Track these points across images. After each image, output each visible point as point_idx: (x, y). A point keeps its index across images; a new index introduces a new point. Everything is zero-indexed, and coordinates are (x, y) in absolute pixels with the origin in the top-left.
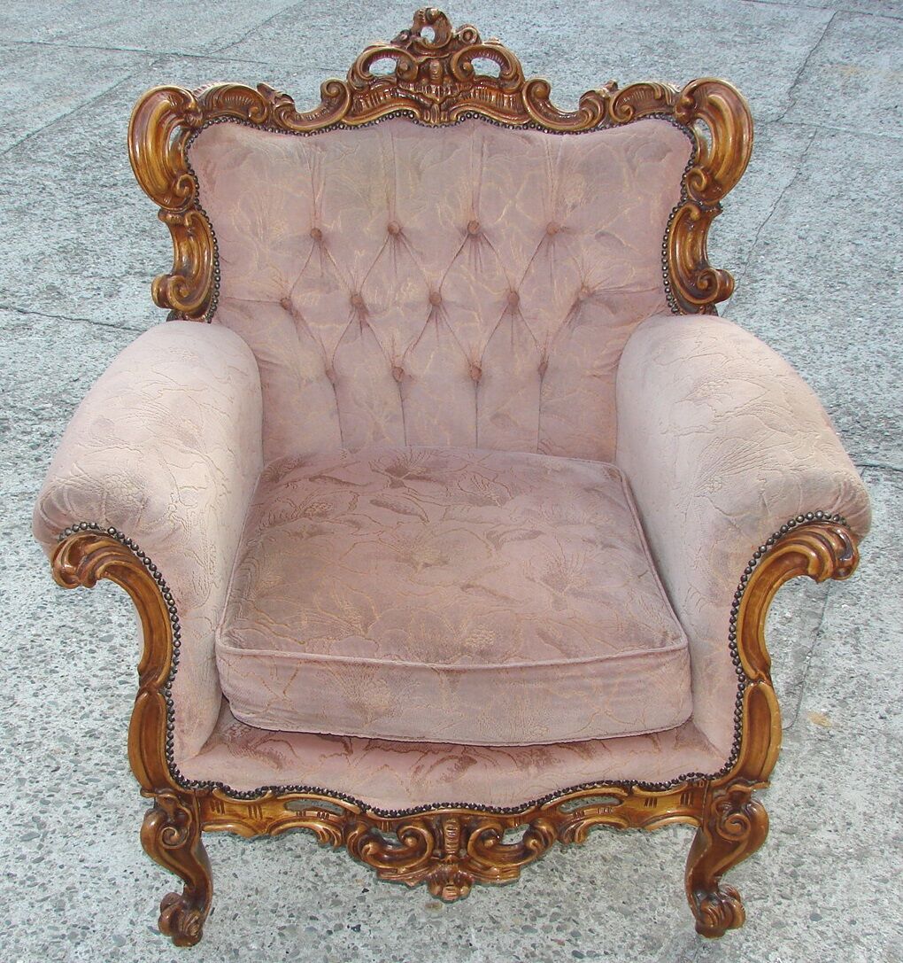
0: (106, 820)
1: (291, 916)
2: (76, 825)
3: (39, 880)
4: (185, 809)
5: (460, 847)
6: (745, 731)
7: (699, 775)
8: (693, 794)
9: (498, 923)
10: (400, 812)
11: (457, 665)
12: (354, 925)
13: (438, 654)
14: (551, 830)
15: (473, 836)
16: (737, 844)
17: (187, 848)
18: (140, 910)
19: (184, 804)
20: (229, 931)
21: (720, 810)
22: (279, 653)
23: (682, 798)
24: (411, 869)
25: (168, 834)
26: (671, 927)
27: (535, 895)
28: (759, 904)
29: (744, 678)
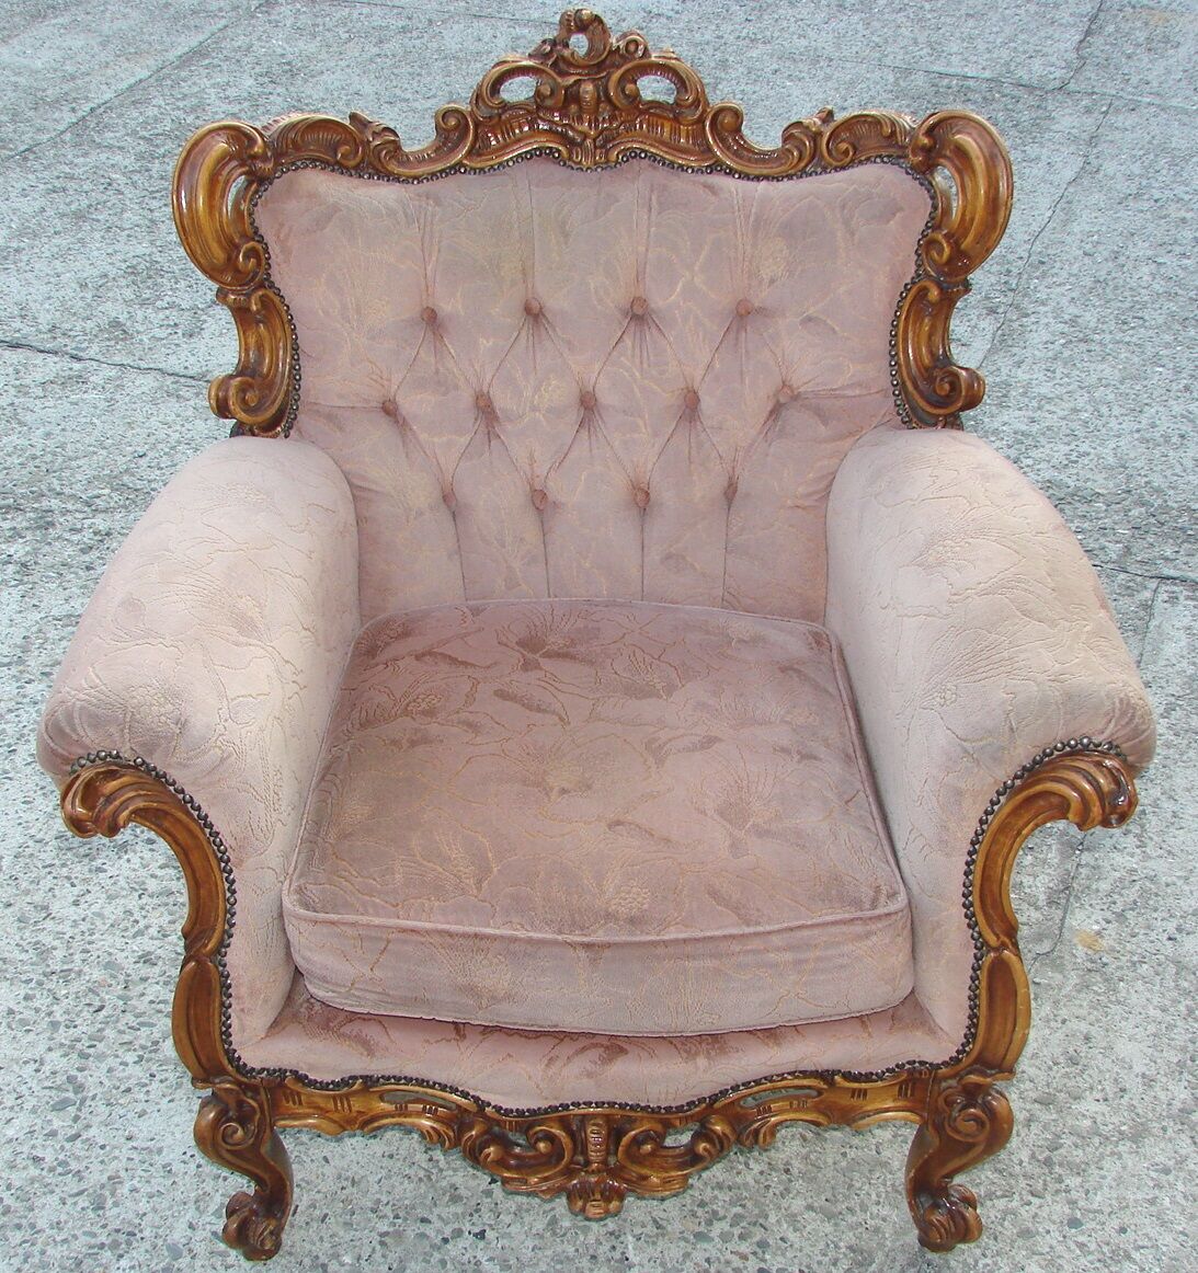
0: (161, 1081)
1: (397, 1217)
2: (123, 1088)
3: (74, 1166)
4: (251, 1101)
5: (608, 1153)
6: (983, 1012)
7: (921, 1063)
8: (914, 1084)
9: (664, 1228)
10: (528, 1110)
11: (599, 936)
12: (477, 1230)
13: (574, 923)
14: (728, 1131)
15: (625, 1140)
16: (971, 1146)
17: (256, 1146)
18: (202, 1208)
19: (250, 1094)
20: (316, 1239)
21: (949, 1103)
22: (364, 919)
23: (901, 1088)
24: (546, 1179)
25: (230, 1131)
26: (887, 1235)
27: (713, 1189)
28: (1001, 1203)
29: (982, 946)
